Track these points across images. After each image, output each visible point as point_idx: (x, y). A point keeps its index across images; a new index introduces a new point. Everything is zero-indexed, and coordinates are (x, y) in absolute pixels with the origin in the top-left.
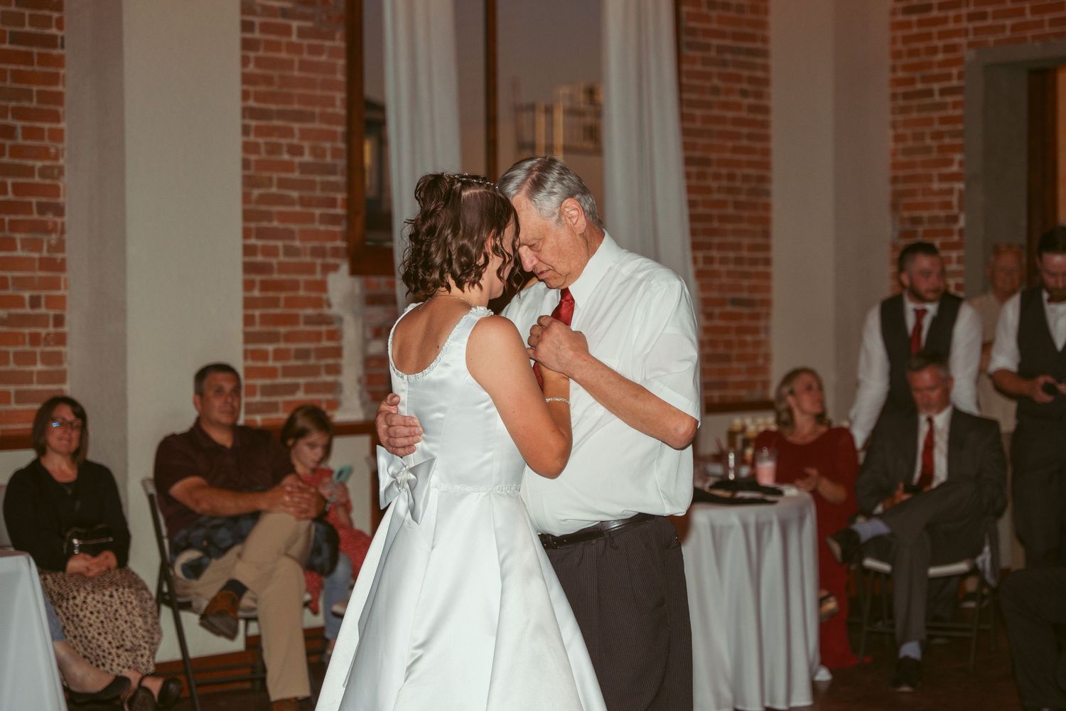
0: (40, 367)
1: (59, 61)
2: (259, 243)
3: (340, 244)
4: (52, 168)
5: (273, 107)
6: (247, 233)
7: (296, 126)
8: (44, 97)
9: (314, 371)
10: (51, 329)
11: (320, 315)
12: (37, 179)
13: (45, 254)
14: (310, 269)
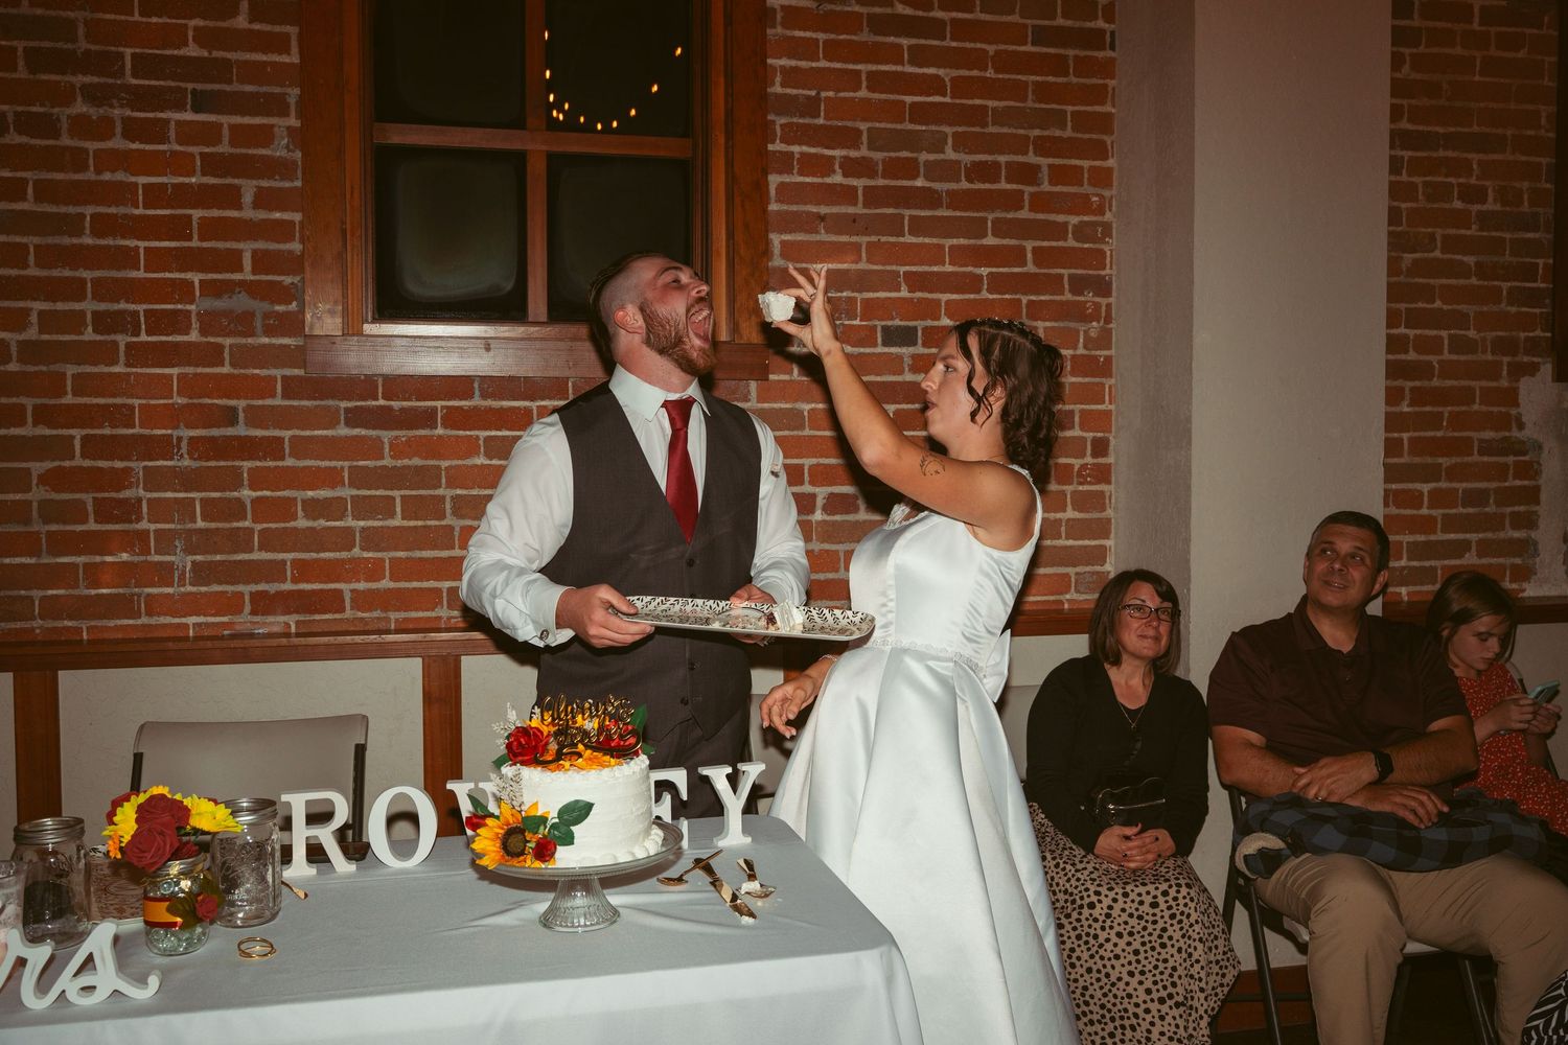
0: (1070, 514)
1: (1107, 69)
2: (1411, 333)
3: (1538, 333)
4: (1094, 224)
5: (1441, 130)
6: (1392, 319)
7: (1474, 157)
8: (1082, 122)
9: (1495, 522)
10: (1089, 460)
11: (1505, 439)
12: (1071, 243)
13: (1081, 351)
14: (1492, 371)
